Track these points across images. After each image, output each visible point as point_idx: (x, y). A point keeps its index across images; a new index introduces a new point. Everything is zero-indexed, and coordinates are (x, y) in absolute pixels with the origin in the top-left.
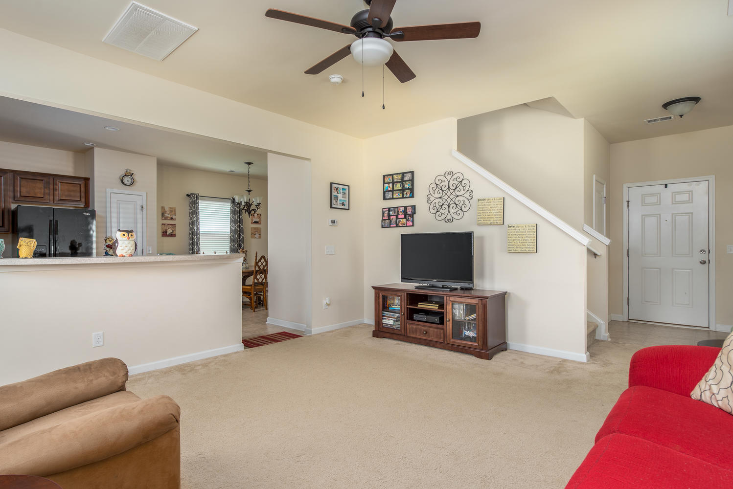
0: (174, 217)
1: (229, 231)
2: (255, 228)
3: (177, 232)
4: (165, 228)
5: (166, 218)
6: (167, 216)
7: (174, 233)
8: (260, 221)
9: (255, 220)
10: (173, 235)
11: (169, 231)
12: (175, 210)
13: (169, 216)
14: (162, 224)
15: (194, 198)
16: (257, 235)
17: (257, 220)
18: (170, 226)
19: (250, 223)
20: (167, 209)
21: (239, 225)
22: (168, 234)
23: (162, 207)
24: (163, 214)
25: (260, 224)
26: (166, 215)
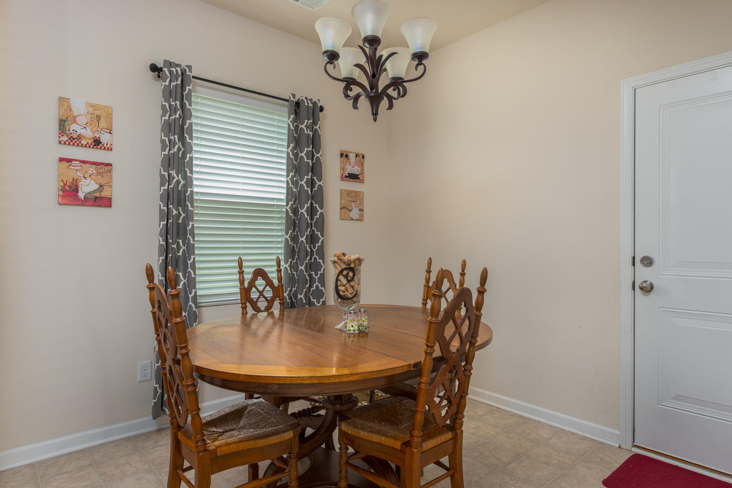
0: (105, 138)
1: (283, 197)
2: (349, 193)
3: (118, 191)
4: (73, 173)
5: (75, 140)
6: (80, 131)
7: (105, 194)
8: (362, 173)
9: (350, 169)
10: (100, 201)
11: (87, 187)
12: (110, 116)
13: (88, 134)
14: (61, 160)
15: (173, 77)
16: (355, 213)
17: (356, 170)
18: (92, 170)
19: (338, 175)
20: (79, 107)
21: (312, 180)
22: (81, 195)
23: (61, 99)
24: (62, 124)
25: (362, 182)
26: (74, 127)
